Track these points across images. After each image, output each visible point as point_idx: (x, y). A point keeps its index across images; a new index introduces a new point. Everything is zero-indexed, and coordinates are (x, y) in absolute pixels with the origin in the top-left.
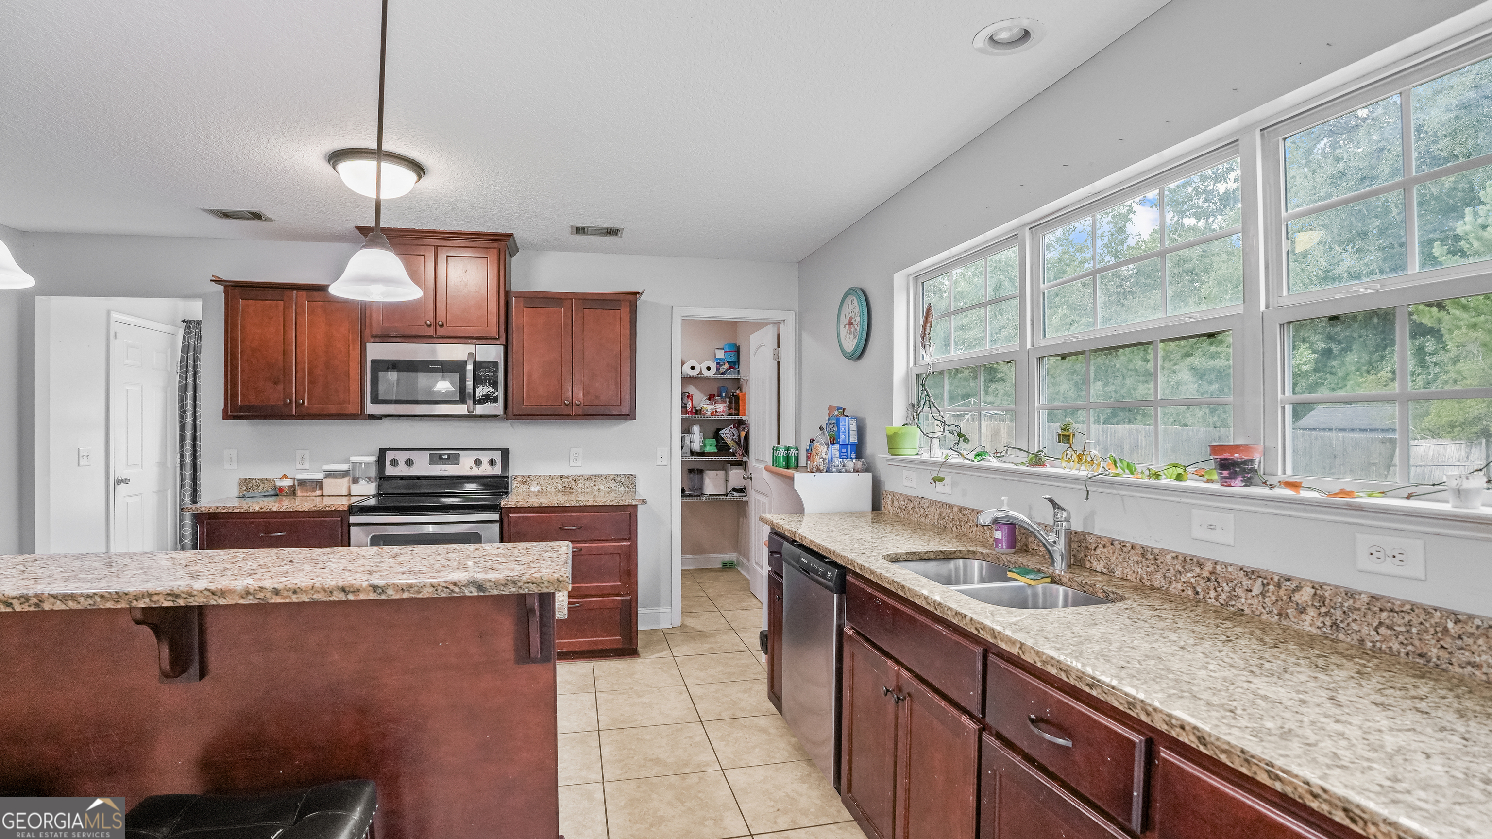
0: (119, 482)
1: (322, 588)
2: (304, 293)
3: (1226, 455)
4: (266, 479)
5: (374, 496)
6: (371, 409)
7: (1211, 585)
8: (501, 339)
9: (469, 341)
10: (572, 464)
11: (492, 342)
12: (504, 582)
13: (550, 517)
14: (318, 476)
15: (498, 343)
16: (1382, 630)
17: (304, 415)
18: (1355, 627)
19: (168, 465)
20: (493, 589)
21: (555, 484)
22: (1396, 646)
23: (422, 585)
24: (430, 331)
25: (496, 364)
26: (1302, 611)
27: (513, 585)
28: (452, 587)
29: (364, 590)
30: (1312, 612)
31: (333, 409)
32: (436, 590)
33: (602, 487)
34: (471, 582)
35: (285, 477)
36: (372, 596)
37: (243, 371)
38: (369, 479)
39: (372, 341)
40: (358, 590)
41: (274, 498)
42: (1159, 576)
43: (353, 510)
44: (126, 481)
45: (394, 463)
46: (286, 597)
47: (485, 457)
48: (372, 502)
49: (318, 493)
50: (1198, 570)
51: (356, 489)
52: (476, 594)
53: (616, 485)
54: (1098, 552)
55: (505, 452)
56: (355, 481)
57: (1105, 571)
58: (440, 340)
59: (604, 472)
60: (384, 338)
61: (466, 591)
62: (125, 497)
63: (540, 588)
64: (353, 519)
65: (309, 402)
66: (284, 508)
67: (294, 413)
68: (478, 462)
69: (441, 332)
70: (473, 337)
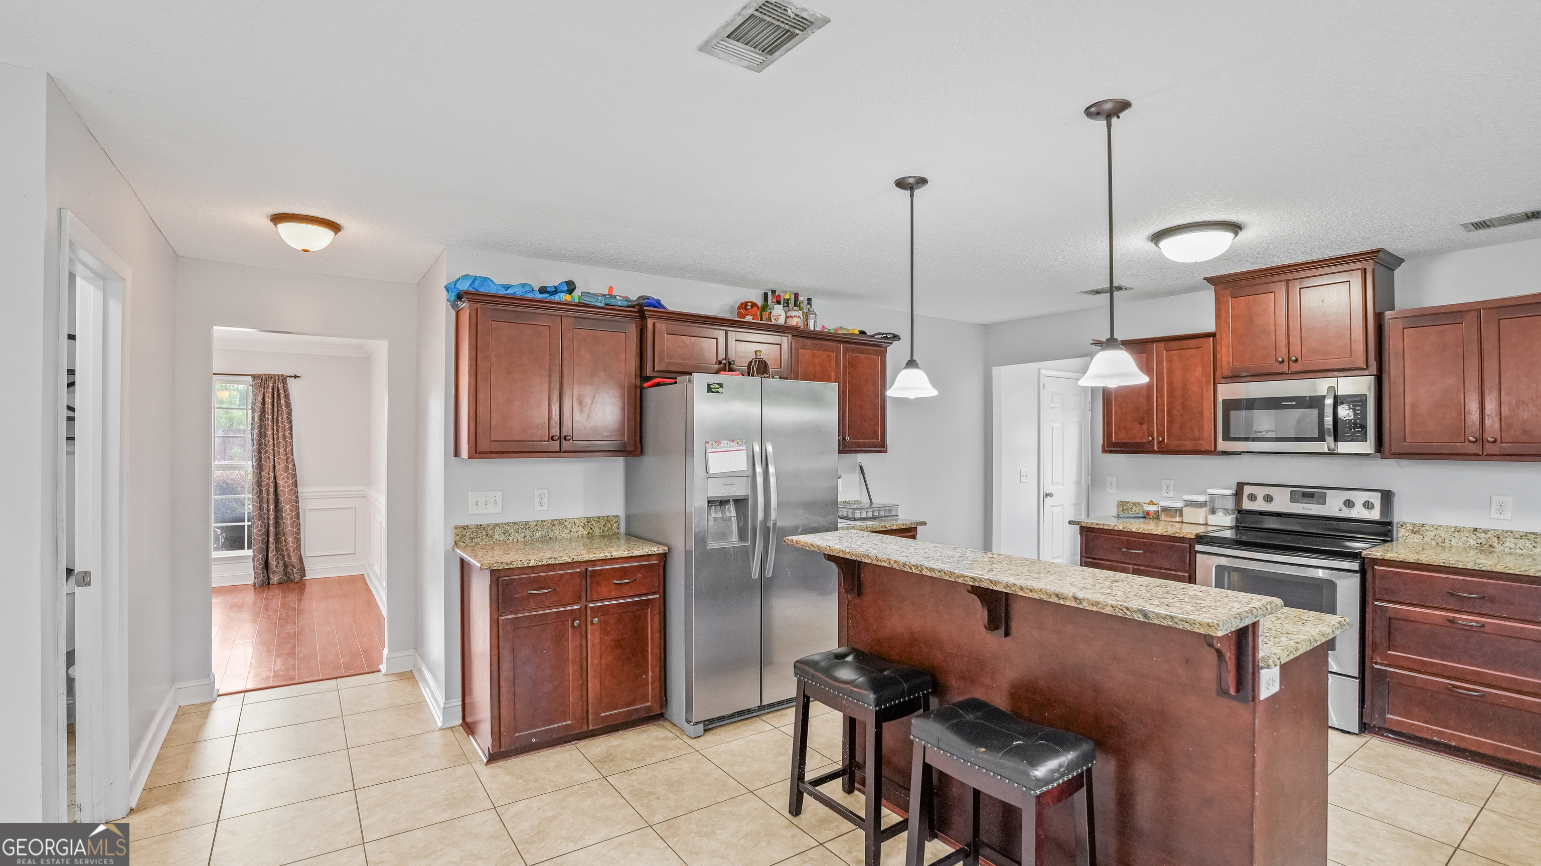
0: (1047, 495)
1: (1045, 592)
2: (1162, 344)
4: (1138, 503)
5: (1231, 528)
6: (1222, 445)
8: (1370, 369)
9: (1329, 374)
10: (1495, 516)
11: (1359, 372)
12: (1163, 616)
13: (1434, 577)
14: (1179, 505)
15: (1367, 374)
17: (1165, 450)
19: (1083, 484)
20: (1155, 619)
23: (1105, 604)
24: (1284, 368)
25: (1365, 396)
27: (1171, 620)
28: (1126, 611)
29: (1069, 599)
31: (1188, 445)
32: (1114, 610)
34: (1139, 610)
35: (1152, 503)
36: (1074, 604)
37: (1116, 414)
38: (1226, 512)
39: (1223, 382)
40: (1066, 598)
41: (1143, 520)
43: (1201, 539)
44: (1051, 495)
45: (1252, 497)
46: (1026, 593)
47: (1359, 498)
48: (1228, 534)
49: (1177, 519)
51: (1213, 520)
52: (1142, 620)
55: (1387, 497)
56: (1213, 512)
58: (1295, 376)
60: (1235, 377)
61: (1135, 616)
62: (1051, 506)
63: (1192, 628)
64: (1198, 547)
65: (1168, 440)
66: (1141, 530)
67: (1156, 448)
68: (1349, 504)
69: (1295, 367)
70: (1333, 370)
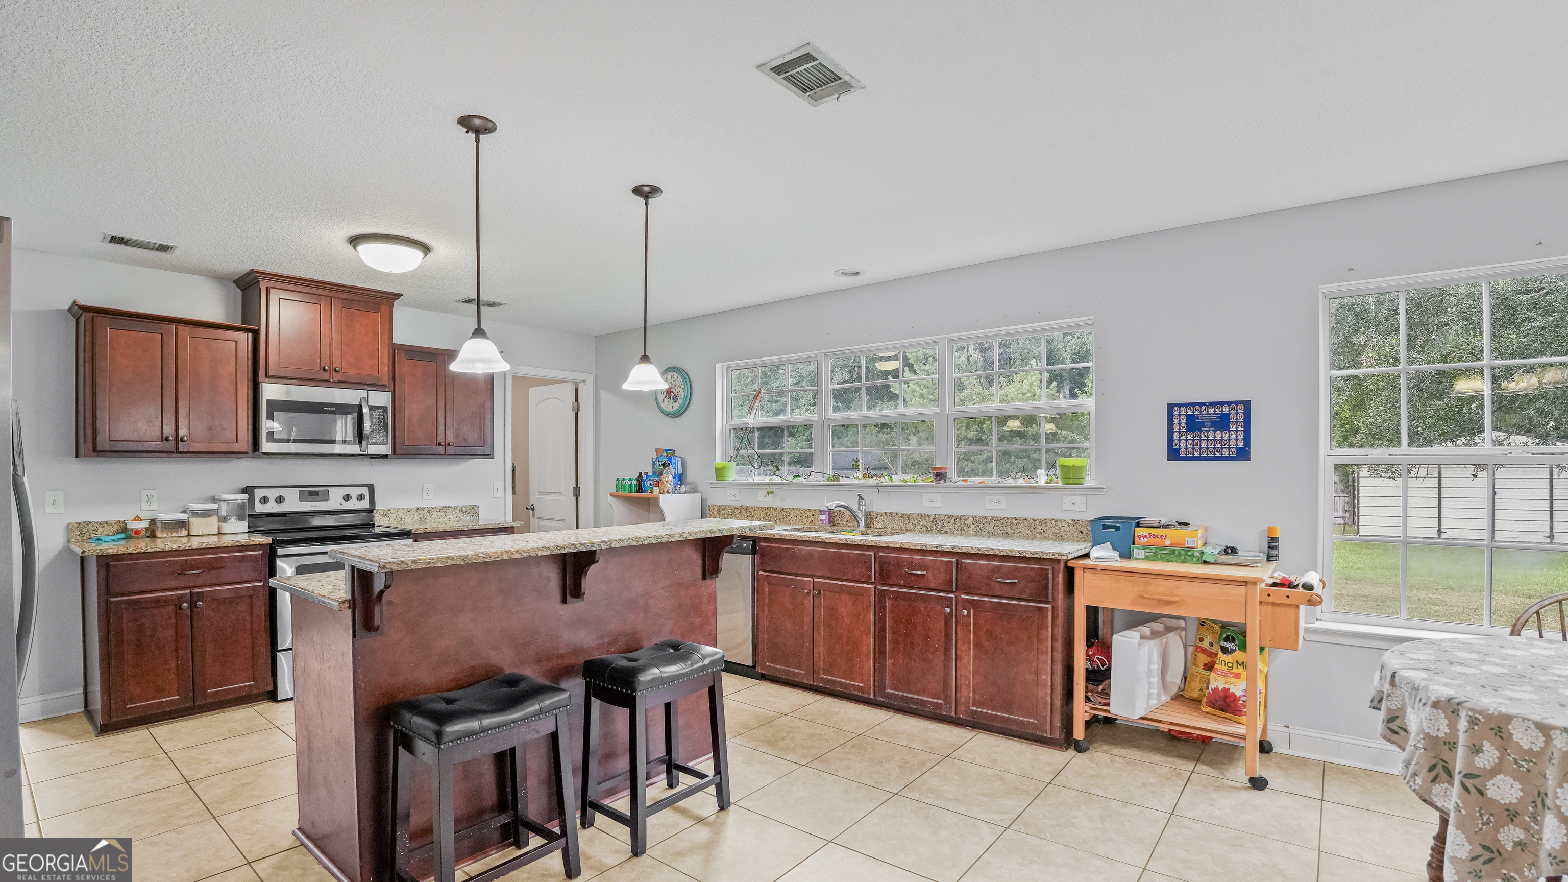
2: (186, 328)
3: (939, 471)
4: (106, 522)
6: (268, 447)
7: (933, 524)
8: (389, 387)
9: (361, 386)
10: (425, 497)
11: (381, 388)
14: (179, 516)
15: (387, 390)
16: (995, 528)
18: (987, 528)
21: (412, 516)
22: (999, 532)
24: (326, 376)
25: (385, 409)
26: (969, 527)
30: (972, 526)
31: (218, 446)
33: (451, 517)
35: (138, 519)
38: (239, 518)
39: (270, 381)
41: (130, 540)
42: (910, 524)
45: (264, 500)
47: (354, 492)
49: (185, 533)
50: (928, 519)
53: (463, 514)
54: (878, 519)
55: (371, 488)
56: (223, 519)
57: (881, 527)
58: (335, 384)
59: (453, 504)
60: (280, 379)
64: (281, 551)
66: (141, 549)
68: (347, 498)
69: (337, 377)
70: (365, 384)
